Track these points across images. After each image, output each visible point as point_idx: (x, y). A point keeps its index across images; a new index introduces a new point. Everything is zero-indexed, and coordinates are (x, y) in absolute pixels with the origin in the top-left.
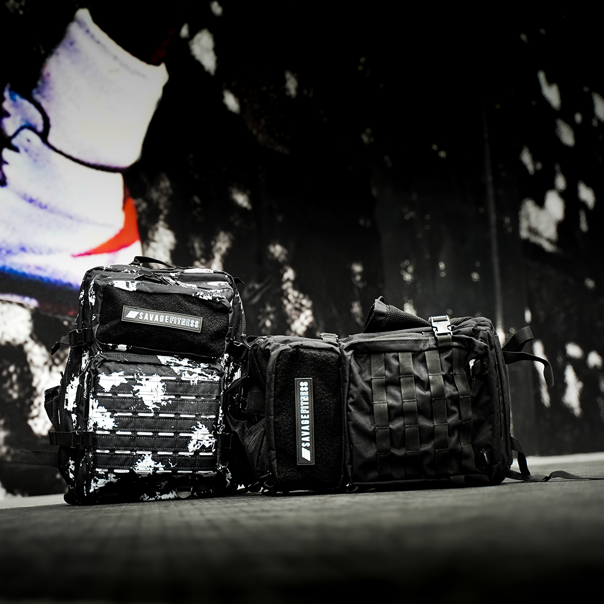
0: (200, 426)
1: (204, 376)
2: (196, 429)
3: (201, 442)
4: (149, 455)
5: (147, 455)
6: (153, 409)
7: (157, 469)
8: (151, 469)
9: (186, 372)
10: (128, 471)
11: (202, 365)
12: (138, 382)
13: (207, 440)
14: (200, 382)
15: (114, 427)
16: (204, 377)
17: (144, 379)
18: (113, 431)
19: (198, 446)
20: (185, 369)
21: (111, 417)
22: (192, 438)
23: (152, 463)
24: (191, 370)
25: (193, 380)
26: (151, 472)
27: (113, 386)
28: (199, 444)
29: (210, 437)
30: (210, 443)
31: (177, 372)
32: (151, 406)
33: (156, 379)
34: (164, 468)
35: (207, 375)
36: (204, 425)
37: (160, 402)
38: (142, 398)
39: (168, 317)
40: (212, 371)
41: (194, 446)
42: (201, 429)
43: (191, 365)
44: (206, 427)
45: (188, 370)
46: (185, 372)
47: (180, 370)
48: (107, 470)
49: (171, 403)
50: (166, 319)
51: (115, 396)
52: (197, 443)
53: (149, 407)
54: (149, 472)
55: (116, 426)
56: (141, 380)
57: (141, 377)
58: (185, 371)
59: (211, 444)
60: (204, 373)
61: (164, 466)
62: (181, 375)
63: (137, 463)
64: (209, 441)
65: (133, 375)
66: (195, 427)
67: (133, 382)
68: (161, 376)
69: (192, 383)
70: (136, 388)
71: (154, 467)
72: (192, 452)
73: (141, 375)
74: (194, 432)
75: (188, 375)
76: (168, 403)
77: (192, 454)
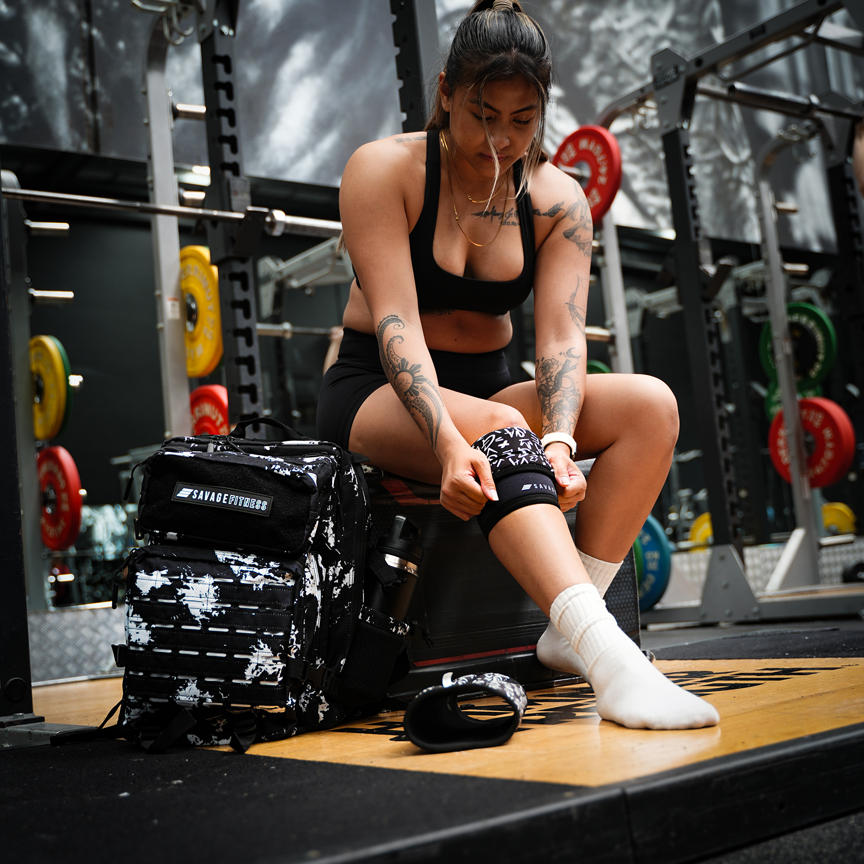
0: (262, 645)
1: (272, 578)
2: (256, 649)
3: (262, 667)
4: (194, 681)
5: (191, 681)
6: (200, 620)
7: (204, 700)
8: (196, 700)
9: (248, 574)
10: (167, 701)
11: (272, 564)
12: (185, 584)
13: (270, 665)
14: (266, 586)
15: (149, 642)
16: (272, 581)
17: (192, 581)
18: (149, 647)
19: (258, 673)
20: (248, 570)
21: (147, 628)
22: (250, 662)
23: (197, 692)
24: (256, 570)
25: (258, 583)
26: (196, 703)
27: (153, 588)
28: (258, 670)
29: (274, 661)
30: (274, 669)
31: (236, 573)
32: (199, 617)
33: (208, 580)
34: (212, 699)
35: (276, 577)
36: (266, 645)
37: (211, 611)
38: (187, 605)
39: (227, 495)
40: (284, 572)
41: (253, 672)
42: (262, 649)
43: (257, 564)
44: (269, 648)
45: (252, 570)
46: (246, 574)
47: (241, 571)
48: (140, 698)
49: (224, 613)
50: (225, 498)
51: (155, 602)
52: (257, 668)
53: (195, 617)
54: (194, 703)
55: (152, 640)
56: (188, 581)
57: (188, 578)
58: (247, 571)
59: (276, 670)
60: (272, 575)
61: (213, 696)
62: (241, 577)
63: (178, 690)
64: (272, 667)
65: (180, 575)
66: (254, 646)
67: (178, 584)
68: (214, 578)
69: (255, 587)
70: (180, 592)
71: (200, 697)
72: (250, 680)
73: (190, 575)
74: (254, 654)
75: (249, 578)
76: (221, 614)
77: (250, 682)
